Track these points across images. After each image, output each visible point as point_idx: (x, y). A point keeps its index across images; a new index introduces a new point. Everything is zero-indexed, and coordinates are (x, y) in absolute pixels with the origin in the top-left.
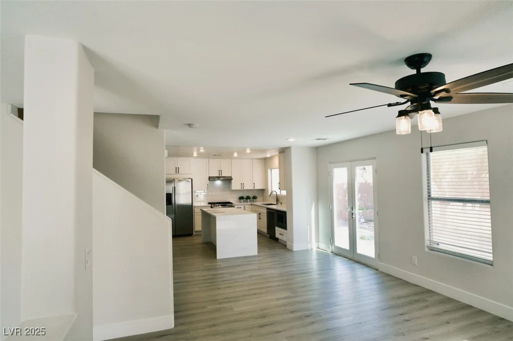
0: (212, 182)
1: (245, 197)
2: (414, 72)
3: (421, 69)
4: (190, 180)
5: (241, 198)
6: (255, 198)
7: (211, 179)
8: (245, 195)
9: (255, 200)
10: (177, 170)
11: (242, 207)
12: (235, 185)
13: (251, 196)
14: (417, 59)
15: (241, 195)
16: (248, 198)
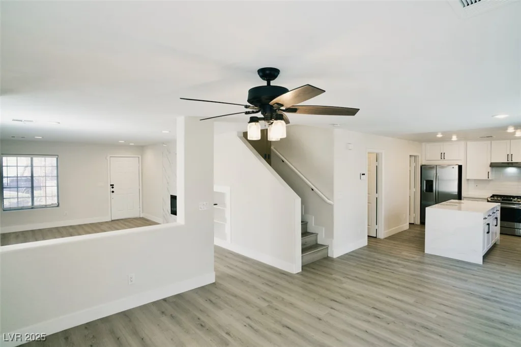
2: (265, 83)
3: (271, 82)
4: (457, 167)
10: (443, 155)
14: (268, 72)
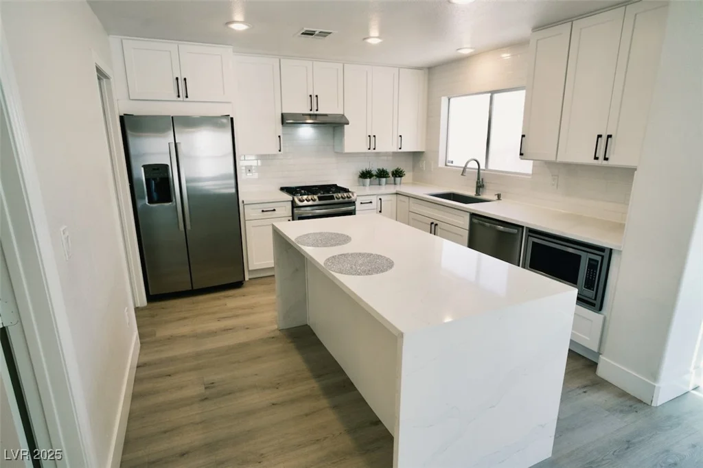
0: (289, 130)
1: (374, 173)
4: (226, 121)
5: (365, 175)
6: (398, 174)
7: (289, 121)
8: (374, 168)
9: (398, 179)
10: (181, 87)
11: (375, 199)
12: (353, 140)
13: (390, 169)
15: (365, 166)
16: (382, 174)
